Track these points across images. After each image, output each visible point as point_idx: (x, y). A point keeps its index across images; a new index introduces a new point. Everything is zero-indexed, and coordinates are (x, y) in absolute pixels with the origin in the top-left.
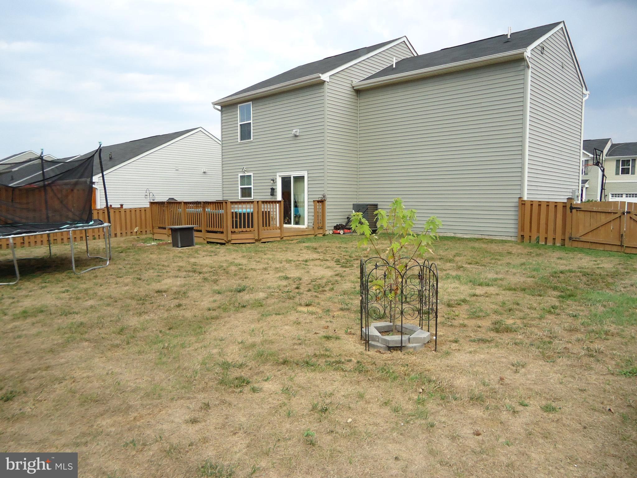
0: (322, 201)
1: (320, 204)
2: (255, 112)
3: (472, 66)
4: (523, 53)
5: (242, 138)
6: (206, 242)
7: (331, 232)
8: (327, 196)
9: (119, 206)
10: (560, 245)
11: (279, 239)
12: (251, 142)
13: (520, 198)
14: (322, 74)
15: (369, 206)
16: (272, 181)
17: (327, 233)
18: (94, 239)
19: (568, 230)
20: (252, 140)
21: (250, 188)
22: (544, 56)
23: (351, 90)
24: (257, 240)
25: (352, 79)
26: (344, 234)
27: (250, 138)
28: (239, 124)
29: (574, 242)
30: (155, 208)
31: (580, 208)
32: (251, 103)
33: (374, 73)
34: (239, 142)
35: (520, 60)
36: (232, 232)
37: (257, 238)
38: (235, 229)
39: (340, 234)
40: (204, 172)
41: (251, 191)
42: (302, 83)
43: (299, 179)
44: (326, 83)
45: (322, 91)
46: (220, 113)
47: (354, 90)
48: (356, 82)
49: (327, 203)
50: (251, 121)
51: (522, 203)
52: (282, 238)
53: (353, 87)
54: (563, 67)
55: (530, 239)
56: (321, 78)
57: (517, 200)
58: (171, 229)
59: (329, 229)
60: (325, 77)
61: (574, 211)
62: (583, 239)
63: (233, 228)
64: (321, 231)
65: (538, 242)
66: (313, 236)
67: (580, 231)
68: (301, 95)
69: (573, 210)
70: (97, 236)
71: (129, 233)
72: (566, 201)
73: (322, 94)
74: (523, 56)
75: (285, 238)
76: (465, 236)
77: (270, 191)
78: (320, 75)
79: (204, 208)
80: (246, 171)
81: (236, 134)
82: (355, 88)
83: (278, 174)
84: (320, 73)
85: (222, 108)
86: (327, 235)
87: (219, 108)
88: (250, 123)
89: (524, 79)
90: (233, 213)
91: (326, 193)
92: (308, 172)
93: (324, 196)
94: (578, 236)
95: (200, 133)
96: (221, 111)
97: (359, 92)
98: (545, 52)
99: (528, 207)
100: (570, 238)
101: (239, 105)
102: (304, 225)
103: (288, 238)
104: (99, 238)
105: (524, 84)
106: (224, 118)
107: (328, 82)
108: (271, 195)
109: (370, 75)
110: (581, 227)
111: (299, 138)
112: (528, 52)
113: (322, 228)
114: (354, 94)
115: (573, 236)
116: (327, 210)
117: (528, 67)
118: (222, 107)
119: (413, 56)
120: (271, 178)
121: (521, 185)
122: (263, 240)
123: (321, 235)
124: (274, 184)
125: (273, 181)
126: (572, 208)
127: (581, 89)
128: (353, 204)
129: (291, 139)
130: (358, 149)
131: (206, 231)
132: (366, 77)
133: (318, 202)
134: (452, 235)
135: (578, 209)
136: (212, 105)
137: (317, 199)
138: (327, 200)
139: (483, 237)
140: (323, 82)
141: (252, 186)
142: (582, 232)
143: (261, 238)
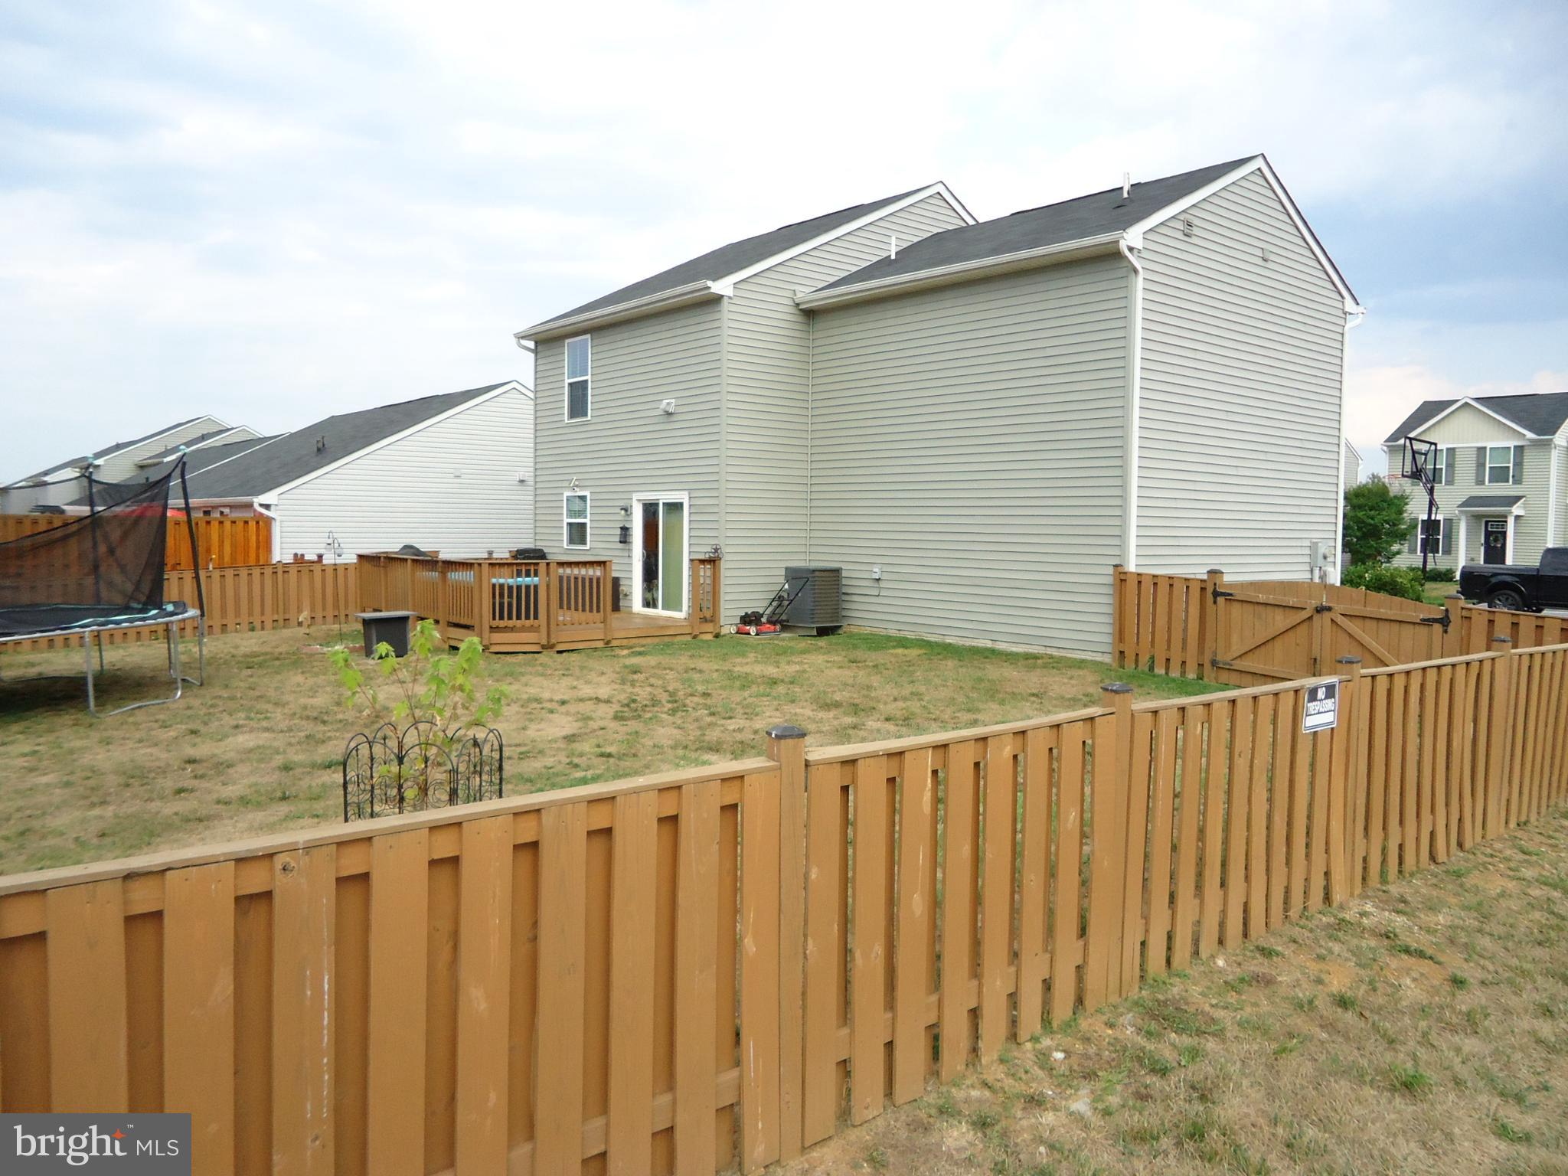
0: (713, 561)
1: (709, 566)
2: (596, 357)
3: (1024, 265)
4: (1118, 241)
5: (572, 415)
6: (447, 647)
7: (733, 630)
8: (725, 550)
9: (315, 558)
10: (1195, 677)
11: (600, 644)
12: (588, 423)
13: (1116, 566)
14: (714, 281)
15: (817, 574)
16: (623, 512)
17: (724, 631)
18: (252, 629)
19: (1209, 644)
20: (589, 418)
21: (584, 525)
22: (1194, 240)
23: (793, 310)
24: (543, 647)
25: (796, 287)
26: (757, 634)
27: (586, 415)
28: (567, 381)
29: (1221, 671)
30: (367, 566)
31: (1231, 595)
32: (588, 336)
33: (854, 269)
34: (566, 421)
35: (1112, 256)
36: (491, 627)
37: (544, 642)
38: (498, 623)
39: (749, 634)
40: (522, 481)
41: (585, 531)
42: (676, 300)
43: (675, 508)
44: (725, 300)
45: (716, 316)
46: (532, 355)
47: (801, 310)
48: (805, 293)
49: (723, 565)
50: (588, 377)
51: (1121, 578)
52: (608, 643)
53: (798, 305)
54: (1265, 260)
55: (1137, 661)
56: (712, 291)
57: (1111, 570)
58: (364, 620)
59: (728, 621)
60: (722, 287)
61: (1221, 600)
62: (1239, 665)
63: (494, 619)
64: (709, 627)
65: (1152, 668)
66: (689, 638)
67: (1234, 648)
68: (679, 324)
69: (1218, 598)
70: (258, 624)
71: (330, 619)
72: (1205, 577)
73: (716, 324)
74: (1119, 249)
75: (614, 643)
76: (1015, 649)
77: (618, 532)
78: (709, 283)
79: (444, 574)
80: (577, 486)
81: (559, 405)
82: (801, 307)
83: (635, 497)
84: (708, 279)
85: (536, 346)
86: (724, 636)
87: (531, 344)
88: (586, 381)
89: (1127, 297)
90: (494, 586)
91: (721, 542)
92: (689, 494)
93: (716, 550)
94: (1228, 658)
95: (514, 395)
96: (536, 351)
97: (810, 314)
98: (1196, 231)
99: (1132, 585)
100: (1214, 663)
101: (567, 341)
102: (681, 611)
103: (625, 642)
104: (263, 629)
105: (1127, 307)
106: (539, 368)
107: (730, 298)
108: (621, 542)
109: (844, 274)
110: (1235, 638)
111: (675, 418)
112: (1133, 237)
113: (713, 619)
114: (800, 319)
115: (1219, 658)
116: (723, 581)
117: (1136, 271)
118: (536, 343)
119: (965, 225)
120: (622, 503)
121: (1122, 537)
122: (560, 647)
123: (709, 637)
124: (626, 518)
125: (626, 510)
126: (1216, 594)
127: (1340, 305)
128: (787, 569)
129: (661, 419)
130: (809, 443)
131: (449, 622)
132: (832, 280)
133: (702, 561)
134: (989, 644)
135: (1228, 596)
136: (515, 340)
137: (702, 557)
138: (727, 557)
139: (1049, 651)
140: (717, 299)
141: (587, 521)
142: (1237, 649)
143: (553, 641)
